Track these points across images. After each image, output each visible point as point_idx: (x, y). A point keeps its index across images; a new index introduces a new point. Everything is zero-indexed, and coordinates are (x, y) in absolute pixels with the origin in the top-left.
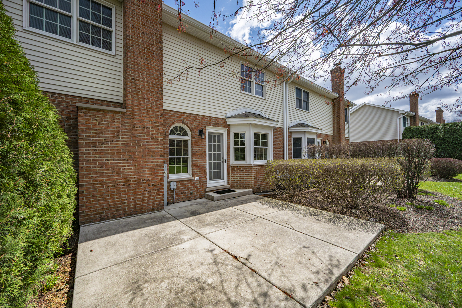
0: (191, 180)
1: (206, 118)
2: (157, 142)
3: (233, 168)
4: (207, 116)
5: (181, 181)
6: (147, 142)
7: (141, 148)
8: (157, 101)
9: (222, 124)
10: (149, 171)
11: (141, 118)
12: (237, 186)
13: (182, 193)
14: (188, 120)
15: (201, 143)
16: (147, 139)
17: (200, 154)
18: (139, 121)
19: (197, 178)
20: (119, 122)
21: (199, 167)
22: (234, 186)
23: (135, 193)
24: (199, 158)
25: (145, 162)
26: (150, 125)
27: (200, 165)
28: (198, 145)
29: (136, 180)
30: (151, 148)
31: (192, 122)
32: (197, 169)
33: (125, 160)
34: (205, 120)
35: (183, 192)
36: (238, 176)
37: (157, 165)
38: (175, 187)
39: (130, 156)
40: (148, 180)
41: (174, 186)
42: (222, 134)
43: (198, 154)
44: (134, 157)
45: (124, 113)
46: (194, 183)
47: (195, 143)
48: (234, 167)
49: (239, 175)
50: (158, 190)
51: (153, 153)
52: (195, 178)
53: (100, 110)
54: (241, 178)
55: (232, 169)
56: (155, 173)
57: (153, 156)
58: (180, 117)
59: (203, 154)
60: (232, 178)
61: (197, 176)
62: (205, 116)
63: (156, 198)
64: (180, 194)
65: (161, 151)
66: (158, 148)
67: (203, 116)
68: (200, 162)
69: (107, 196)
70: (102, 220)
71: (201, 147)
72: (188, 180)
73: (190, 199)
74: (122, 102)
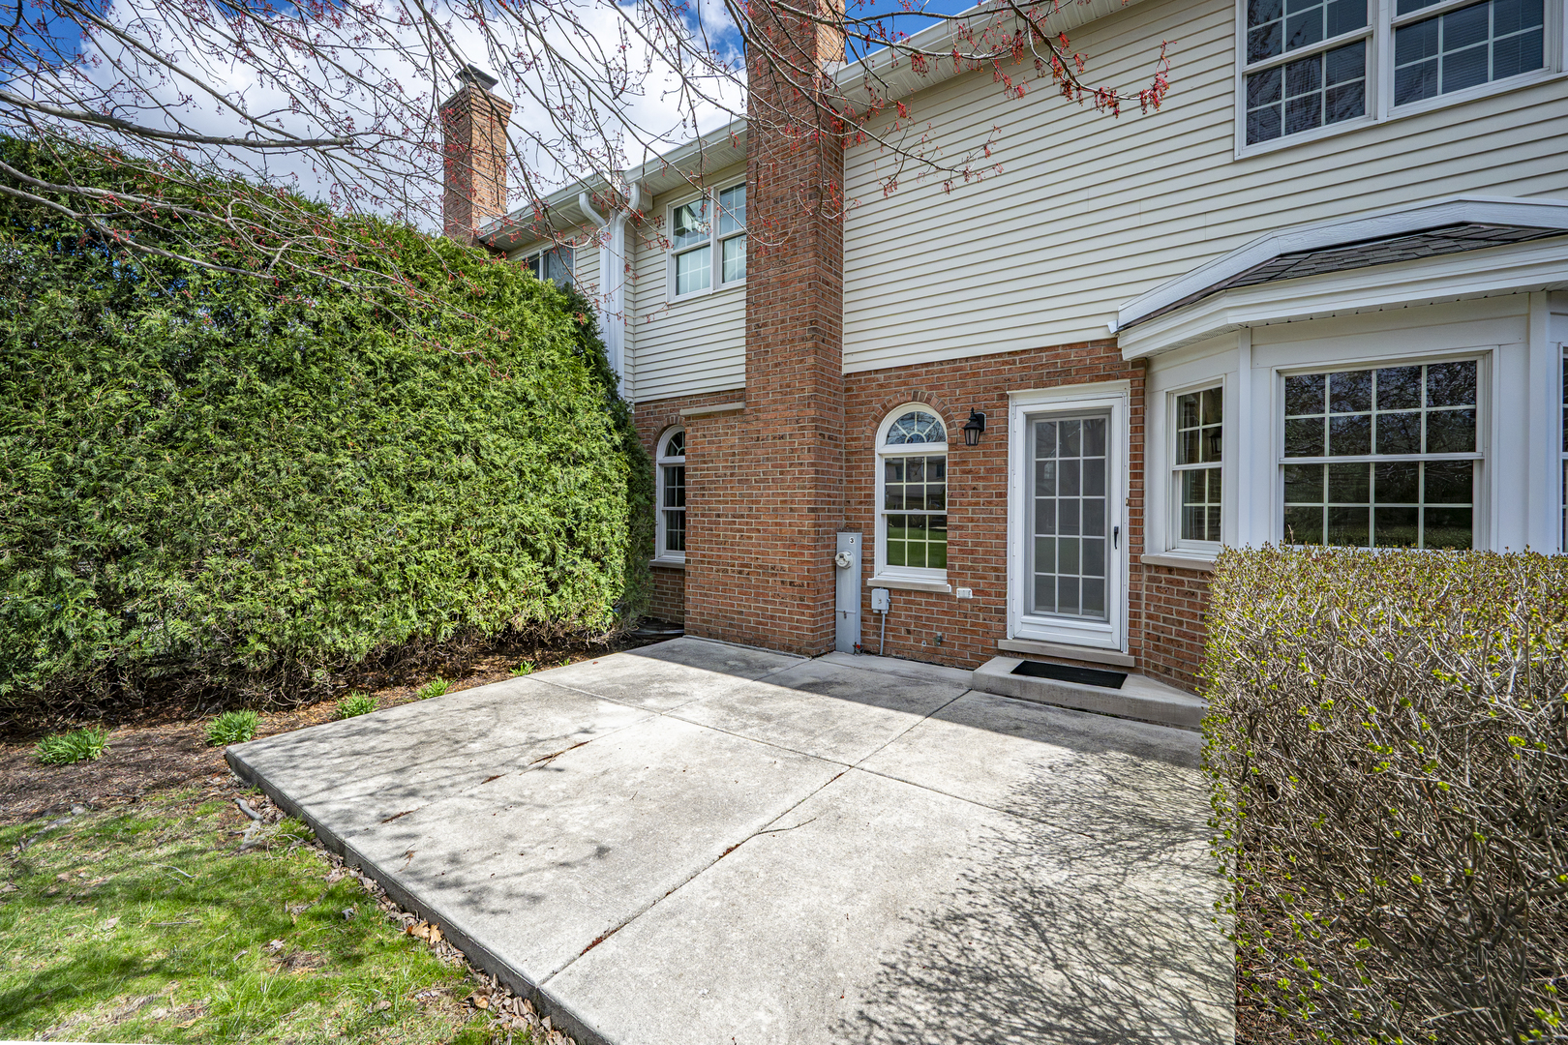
0: (941, 595)
1: (1006, 363)
2: (801, 472)
3: (1153, 574)
4: (1010, 353)
5: (908, 592)
6: (782, 473)
7: (769, 488)
8: (801, 361)
9: (1090, 369)
10: (784, 546)
11: (770, 416)
12: (1167, 671)
13: (909, 632)
14: (932, 388)
15: (980, 463)
16: (781, 466)
17: (977, 504)
18: (767, 423)
19: (964, 592)
20: (733, 434)
21: (972, 552)
22: (1156, 667)
23: (757, 594)
24: (972, 520)
25: (776, 524)
26: (787, 430)
27: (976, 544)
28: (970, 472)
29: (761, 567)
30: (789, 487)
31: (946, 390)
32: (963, 559)
33: (742, 516)
34: (1000, 372)
35: (912, 628)
36: (1173, 622)
37: (800, 532)
38: (884, 607)
39: (751, 509)
40: (782, 569)
41: (879, 601)
42: (1108, 411)
43: (970, 504)
44: (758, 510)
45: (740, 411)
46: (950, 606)
47: (956, 464)
48: (1158, 568)
49: (1179, 613)
50: (802, 599)
51: (792, 502)
52: (954, 590)
53: (708, 416)
54: (1185, 635)
55: (1151, 579)
56: (795, 555)
57: (791, 510)
58: (905, 384)
59: (990, 503)
60: (1147, 625)
61: (964, 585)
62: (1000, 355)
63: (798, 621)
64: (903, 633)
65: (810, 494)
66: (804, 488)
67: (993, 356)
68: (977, 536)
69: (717, 590)
70: (710, 636)
71: (983, 478)
72: (929, 594)
73: (938, 661)
74: (743, 386)
